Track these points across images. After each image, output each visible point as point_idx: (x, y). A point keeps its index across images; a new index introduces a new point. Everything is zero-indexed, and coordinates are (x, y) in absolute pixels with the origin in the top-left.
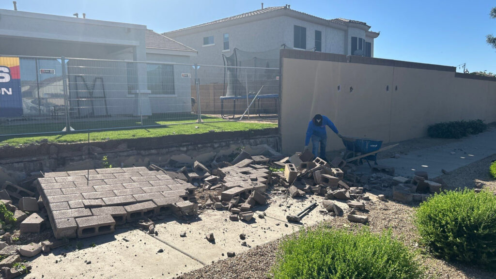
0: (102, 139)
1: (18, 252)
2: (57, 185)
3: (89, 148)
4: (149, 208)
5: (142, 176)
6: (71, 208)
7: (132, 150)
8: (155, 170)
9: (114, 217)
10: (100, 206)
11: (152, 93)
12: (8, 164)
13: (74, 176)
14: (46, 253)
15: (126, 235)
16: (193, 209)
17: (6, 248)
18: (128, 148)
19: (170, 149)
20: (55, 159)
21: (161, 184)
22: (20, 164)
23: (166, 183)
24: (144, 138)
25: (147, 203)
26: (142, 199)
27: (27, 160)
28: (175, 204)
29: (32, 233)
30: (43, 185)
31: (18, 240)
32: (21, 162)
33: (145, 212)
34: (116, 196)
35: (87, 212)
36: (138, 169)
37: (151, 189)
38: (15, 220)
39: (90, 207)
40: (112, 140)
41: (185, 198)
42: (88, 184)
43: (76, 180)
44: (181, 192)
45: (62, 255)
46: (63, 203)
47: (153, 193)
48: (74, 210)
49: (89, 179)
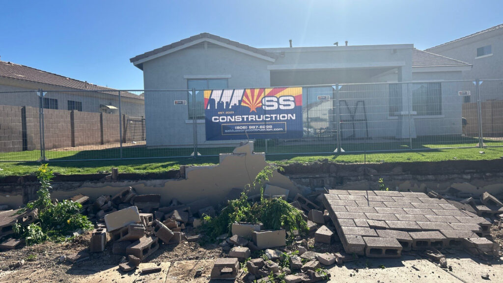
0: (377, 161)
1: (317, 259)
2: (341, 202)
3: (365, 169)
4: (438, 239)
5: (422, 202)
6: (357, 226)
7: (407, 174)
8: (437, 198)
9: (400, 241)
10: (384, 228)
11: (418, 114)
12: (297, 178)
13: (354, 195)
14: (340, 266)
15: (415, 262)
16: (492, 248)
17: (306, 253)
18: (403, 172)
19: (450, 175)
20: (334, 177)
21: (447, 213)
22: (307, 179)
23: (452, 214)
24: (419, 162)
25: (433, 232)
26: (427, 228)
27: (311, 176)
28: (469, 239)
29: (324, 243)
30: (329, 201)
31: (313, 248)
32: (308, 178)
33: (432, 242)
34: (399, 220)
35: (372, 232)
36: (417, 195)
37: (436, 218)
38: (309, 229)
39: (375, 228)
40: (387, 163)
41: (480, 235)
42: (369, 205)
43: (357, 199)
44: (473, 226)
45: (355, 270)
46: (350, 220)
47: (439, 223)
48: (360, 228)
49: (369, 200)
